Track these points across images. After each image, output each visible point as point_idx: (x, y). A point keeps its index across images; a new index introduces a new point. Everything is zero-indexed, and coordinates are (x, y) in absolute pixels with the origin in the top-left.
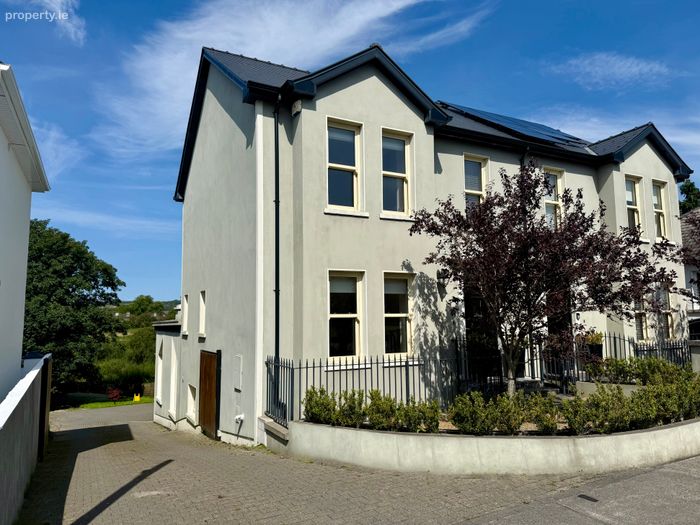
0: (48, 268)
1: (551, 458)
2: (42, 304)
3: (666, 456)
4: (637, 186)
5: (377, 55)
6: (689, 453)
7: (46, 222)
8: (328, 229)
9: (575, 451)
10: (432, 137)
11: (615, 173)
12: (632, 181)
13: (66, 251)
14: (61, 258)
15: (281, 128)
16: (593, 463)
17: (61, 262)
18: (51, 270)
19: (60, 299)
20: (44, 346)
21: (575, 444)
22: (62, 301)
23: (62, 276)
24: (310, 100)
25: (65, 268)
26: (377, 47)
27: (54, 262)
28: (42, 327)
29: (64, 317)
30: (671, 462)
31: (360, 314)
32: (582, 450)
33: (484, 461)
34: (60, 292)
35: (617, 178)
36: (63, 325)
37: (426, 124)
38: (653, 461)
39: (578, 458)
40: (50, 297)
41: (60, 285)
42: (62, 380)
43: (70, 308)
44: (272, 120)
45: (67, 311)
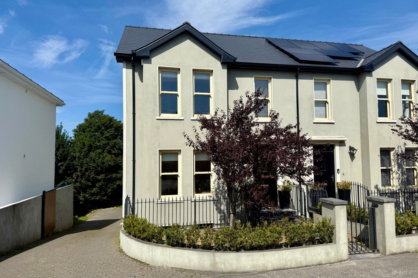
0: (102, 136)
1: (201, 262)
2: (100, 154)
3: (270, 267)
4: (389, 85)
5: (187, 29)
6: (289, 266)
7: (103, 112)
8: (158, 128)
9: (213, 259)
10: (226, 70)
11: (368, 79)
12: (384, 82)
13: (111, 127)
14: (108, 130)
15: (137, 74)
16: (223, 267)
17: (109, 132)
18: (104, 136)
19: (108, 151)
20: (99, 176)
21: (214, 256)
22: (109, 152)
23: (110, 139)
24: (148, 59)
25: (111, 135)
26: (187, 23)
27: (105, 132)
28: (98, 166)
29: (110, 161)
30: (273, 270)
31: (180, 173)
32: (217, 259)
33: (172, 260)
34: (108, 148)
35: (370, 81)
36: (110, 165)
37: (221, 63)
38: (260, 269)
39: (215, 264)
40: (104, 150)
41: (108, 144)
42: (109, 193)
43: (113, 156)
44: (131, 71)
45: (111, 157)
